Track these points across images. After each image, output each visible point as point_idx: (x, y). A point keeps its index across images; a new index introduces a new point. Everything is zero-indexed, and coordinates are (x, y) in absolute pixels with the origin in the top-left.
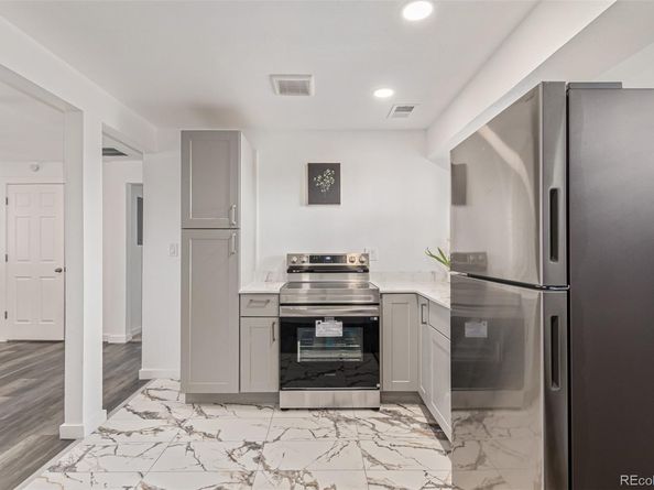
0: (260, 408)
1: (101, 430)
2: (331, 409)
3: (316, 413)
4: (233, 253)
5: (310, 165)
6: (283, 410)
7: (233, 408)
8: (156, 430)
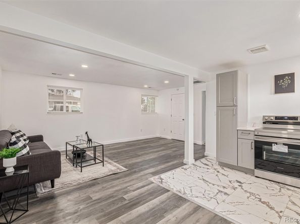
0: (246, 174)
1: (193, 164)
2: (281, 183)
3: (273, 182)
4: (235, 115)
5: (275, 76)
6: (256, 177)
7: (236, 171)
8: (208, 169)
